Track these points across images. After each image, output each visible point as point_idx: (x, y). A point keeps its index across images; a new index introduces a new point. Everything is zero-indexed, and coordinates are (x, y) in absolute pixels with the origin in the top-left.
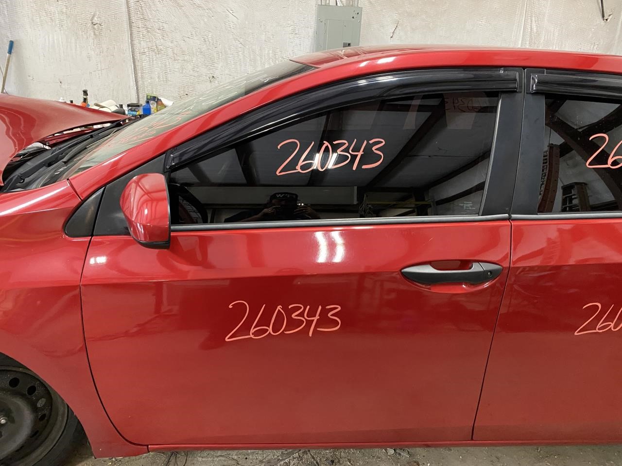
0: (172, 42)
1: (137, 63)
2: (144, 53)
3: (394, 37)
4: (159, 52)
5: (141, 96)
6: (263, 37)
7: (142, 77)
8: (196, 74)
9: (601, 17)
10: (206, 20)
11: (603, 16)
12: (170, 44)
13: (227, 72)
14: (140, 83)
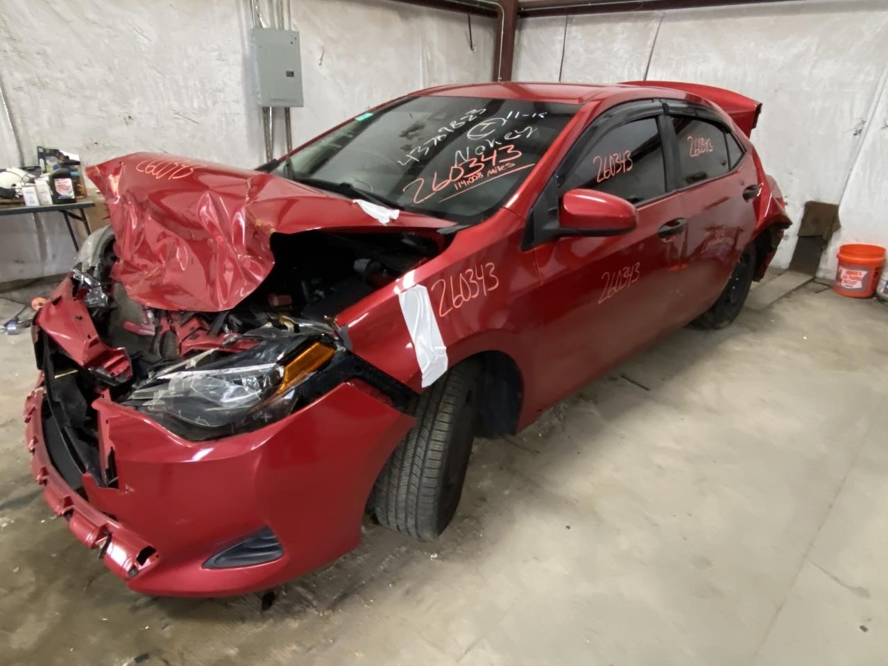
0: (62, 71)
1: (12, 103)
2: (20, 89)
3: (322, 64)
4: (44, 86)
5: (25, 151)
6: (185, 64)
7: (24, 124)
8: (105, 115)
9: (469, 47)
10: (107, 41)
11: (471, 46)
12: (59, 75)
13: (147, 109)
14: (21, 131)
